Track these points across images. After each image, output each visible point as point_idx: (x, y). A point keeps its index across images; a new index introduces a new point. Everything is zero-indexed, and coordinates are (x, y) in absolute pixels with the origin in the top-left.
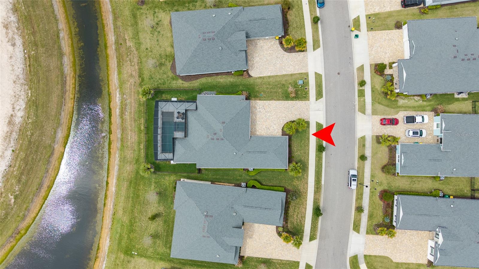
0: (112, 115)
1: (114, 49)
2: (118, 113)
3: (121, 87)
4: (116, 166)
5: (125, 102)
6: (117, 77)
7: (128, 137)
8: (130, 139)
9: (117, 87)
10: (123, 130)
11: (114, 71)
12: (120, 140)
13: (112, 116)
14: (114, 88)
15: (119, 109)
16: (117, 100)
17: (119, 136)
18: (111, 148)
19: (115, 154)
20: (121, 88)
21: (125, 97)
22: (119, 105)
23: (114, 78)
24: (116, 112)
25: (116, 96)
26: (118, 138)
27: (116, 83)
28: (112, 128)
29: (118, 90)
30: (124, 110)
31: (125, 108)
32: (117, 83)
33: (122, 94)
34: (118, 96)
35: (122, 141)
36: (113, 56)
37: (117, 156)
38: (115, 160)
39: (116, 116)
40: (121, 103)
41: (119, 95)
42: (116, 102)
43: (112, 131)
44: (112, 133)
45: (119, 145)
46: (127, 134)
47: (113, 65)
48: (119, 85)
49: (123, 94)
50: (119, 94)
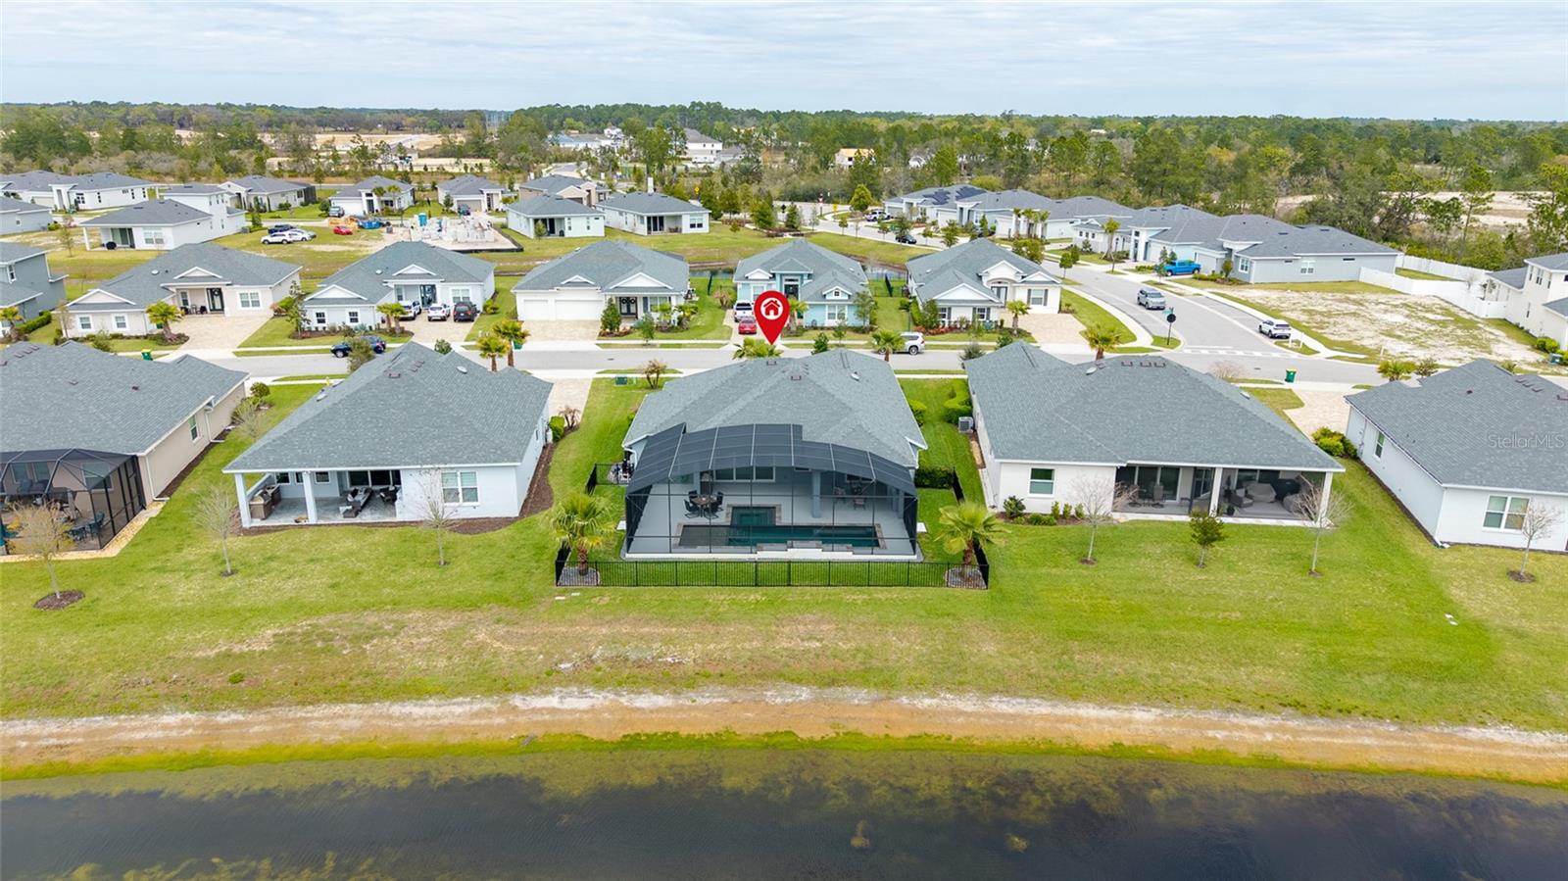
0: (672, 729)
1: (241, 718)
2: (661, 700)
3: (504, 686)
4: (993, 705)
5: (600, 664)
6: (431, 701)
7: (808, 651)
8: (821, 640)
9: (494, 707)
10: (764, 672)
11: (390, 717)
12: (827, 691)
13: (676, 734)
14: (499, 720)
15: (640, 693)
16: (583, 704)
17: (805, 693)
18: (887, 735)
19: (923, 712)
20: (509, 688)
21: (569, 665)
22: (611, 696)
23: (435, 717)
24: (651, 712)
25: (553, 711)
26: (817, 700)
27: (467, 708)
28: (755, 732)
29: (517, 701)
30: (645, 673)
31: (639, 664)
32: (471, 703)
33: (547, 679)
34: (552, 701)
35: (833, 682)
36: (290, 721)
37: (927, 702)
38: (959, 713)
39: (680, 709)
40: (603, 689)
41: (551, 693)
42: (592, 710)
43: (772, 730)
44: (787, 733)
45: (859, 696)
46: (793, 655)
47: (344, 724)
48: (489, 692)
49: (548, 674)
50: (545, 693)
